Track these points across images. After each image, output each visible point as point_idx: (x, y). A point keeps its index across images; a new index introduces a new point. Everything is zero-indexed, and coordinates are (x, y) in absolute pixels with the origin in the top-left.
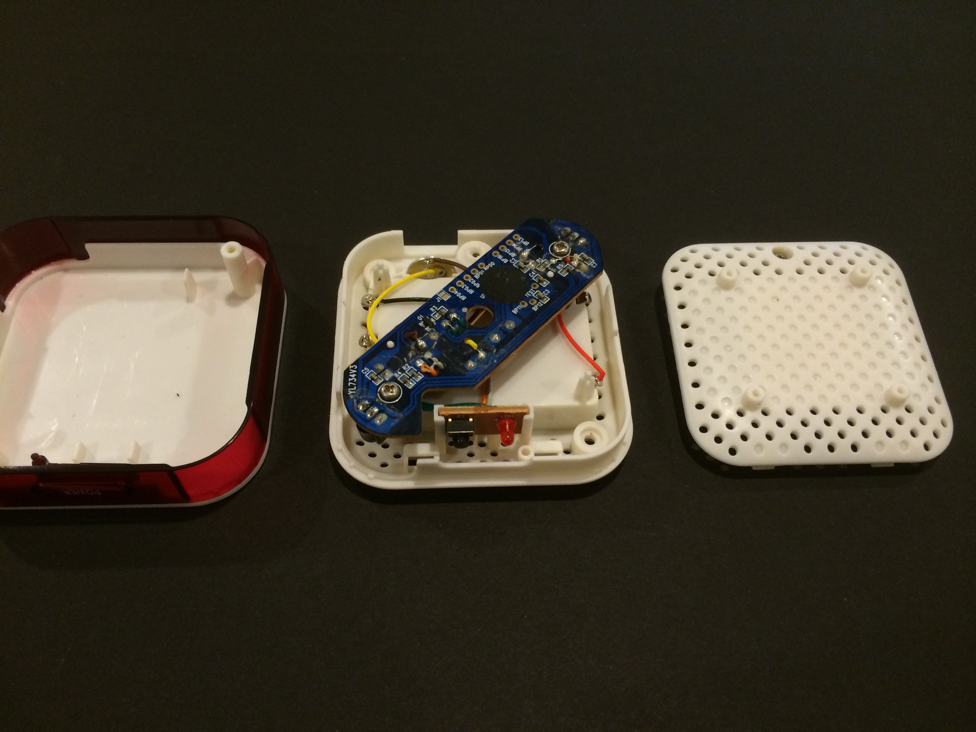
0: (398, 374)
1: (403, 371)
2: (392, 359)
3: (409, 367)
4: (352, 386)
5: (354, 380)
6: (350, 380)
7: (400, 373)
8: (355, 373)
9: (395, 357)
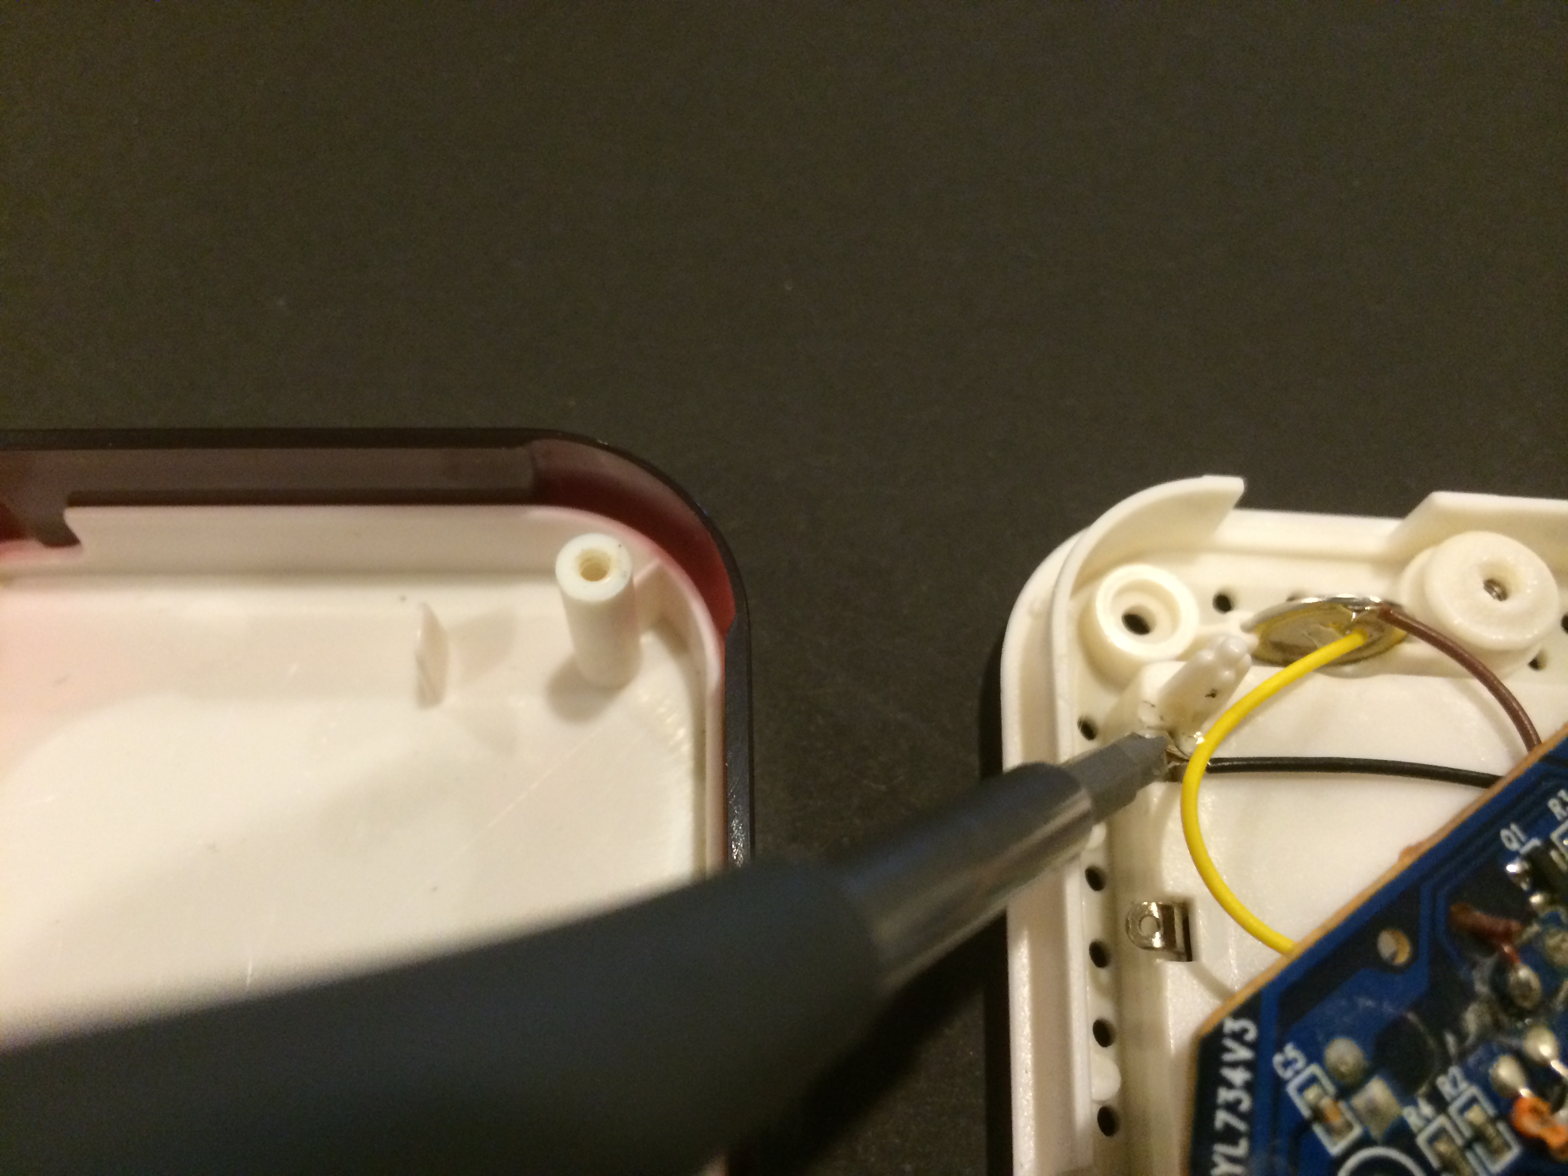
0: (1419, 1115)
1: (1440, 1103)
2: (1398, 1025)
3: (1463, 1085)
4: (1230, 1136)
5: (1238, 1102)
6: (1224, 1095)
7: (1427, 1109)
8: (1247, 1065)
9: (1411, 1017)
